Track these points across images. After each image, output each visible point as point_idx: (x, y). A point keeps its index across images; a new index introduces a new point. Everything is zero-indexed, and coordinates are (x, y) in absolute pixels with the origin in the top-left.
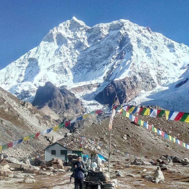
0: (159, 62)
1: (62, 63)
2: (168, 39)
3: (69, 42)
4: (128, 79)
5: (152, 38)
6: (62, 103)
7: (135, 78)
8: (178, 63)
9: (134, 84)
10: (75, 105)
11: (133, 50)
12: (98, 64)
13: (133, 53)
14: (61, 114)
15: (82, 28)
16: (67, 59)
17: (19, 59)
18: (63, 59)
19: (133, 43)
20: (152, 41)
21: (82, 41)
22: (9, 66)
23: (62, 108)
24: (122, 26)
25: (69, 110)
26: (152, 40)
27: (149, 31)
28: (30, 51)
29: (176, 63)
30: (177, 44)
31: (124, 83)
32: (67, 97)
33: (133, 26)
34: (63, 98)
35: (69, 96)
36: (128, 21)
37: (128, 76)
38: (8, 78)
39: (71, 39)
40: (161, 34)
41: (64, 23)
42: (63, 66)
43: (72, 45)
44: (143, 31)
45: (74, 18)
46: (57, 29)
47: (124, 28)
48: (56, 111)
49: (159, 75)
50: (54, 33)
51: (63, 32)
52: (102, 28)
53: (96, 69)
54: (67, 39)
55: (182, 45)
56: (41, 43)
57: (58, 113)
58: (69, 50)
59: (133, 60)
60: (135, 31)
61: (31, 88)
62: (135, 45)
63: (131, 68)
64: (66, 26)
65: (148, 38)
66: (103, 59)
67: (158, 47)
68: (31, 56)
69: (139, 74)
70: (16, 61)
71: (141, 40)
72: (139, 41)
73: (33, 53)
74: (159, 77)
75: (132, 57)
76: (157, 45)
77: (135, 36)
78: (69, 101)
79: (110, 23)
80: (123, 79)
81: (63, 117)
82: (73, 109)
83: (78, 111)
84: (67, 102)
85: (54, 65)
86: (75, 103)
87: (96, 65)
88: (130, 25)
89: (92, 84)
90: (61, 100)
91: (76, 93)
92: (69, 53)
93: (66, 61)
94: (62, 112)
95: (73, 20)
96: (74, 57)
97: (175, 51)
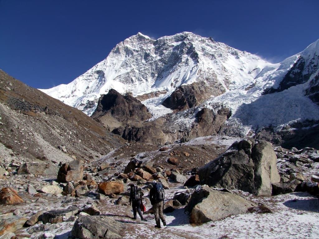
0: (225, 68)
1: (128, 73)
2: (231, 47)
3: (135, 53)
4: (196, 84)
5: (216, 47)
6: (125, 110)
7: (203, 83)
8: (243, 69)
9: (203, 89)
10: (140, 112)
11: (199, 58)
12: (164, 73)
13: (199, 60)
14: (124, 121)
15: (148, 41)
16: (133, 69)
17: (86, 73)
18: (129, 70)
19: (198, 51)
20: (216, 50)
21: (148, 52)
22: (77, 80)
23: (125, 115)
24: (185, 38)
25: (134, 117)
26: (216, 48)
27: (212, 41)
28: (97, 64)
29: (242, 68)
30: (240, 51)
31: (193, 88)
32: (131, 104)
33: (196, 37)
34: (127, 104)
35: (134, 103)
36: (191, 33)
37: (196, 81)
38: (75, 90)
39: (137, 51)
40: (223, 44)
41: (130, 38)
42: (129, 76)
43: (138, 56)
44: (207, 41)
45: (140, 33)
46: (123, 43)
47: (188, 39)
48: (118, 119)
49: (227, 79)
50: (120, 47)
51: (129, 46)
52: (167, 40)
53: (163, 77)
54: (133, 51)
55: (245, 53)
56: (108, 57)
57: (120, 121)
58: (135, 61)
59: (200, 67)
60: (199, 41)
61: (96, 98)
62: (200, 53)
63: (198, 74)
64: (132, 40)
65: (212, 47)
66: (169, 68)
67: (223, 55)
68: (98, 69)
69: (207, 79)
70: (83, 75)
71: (205, 48)
72: (203, 49)
73: (100, 66)
74: (227, 82)
75: (198, 64)
76: (221, 53)
77: (200, 45)
78: (133, 107)
79: (174, 35)
80: (191, 85)
81: (127, 124)
82: (138, 116)
83: (144, 117)
84: (131, 109)
85: (120, 75)
86: (140, 109)
87: (162, 73)
88: (193, 36)
89: (159, 91)
90: (125, 106)
91: (142, 101)
92: (135, 63)
93: (133, 71)
94: (126, 120)
95: (139, 35)
96: (140, 67)
97: (239, 58)
